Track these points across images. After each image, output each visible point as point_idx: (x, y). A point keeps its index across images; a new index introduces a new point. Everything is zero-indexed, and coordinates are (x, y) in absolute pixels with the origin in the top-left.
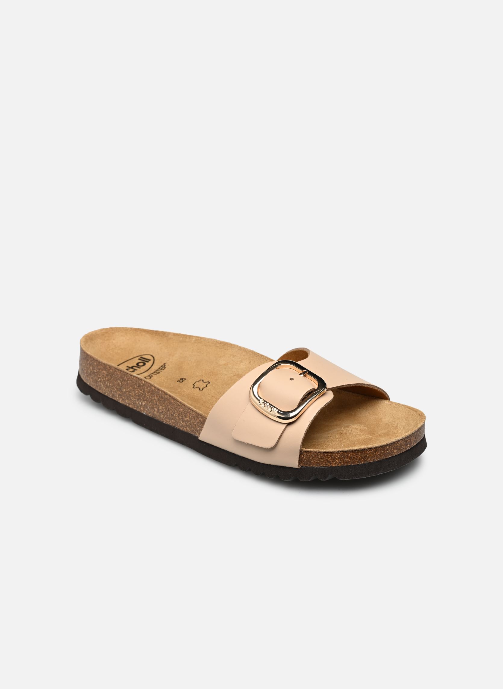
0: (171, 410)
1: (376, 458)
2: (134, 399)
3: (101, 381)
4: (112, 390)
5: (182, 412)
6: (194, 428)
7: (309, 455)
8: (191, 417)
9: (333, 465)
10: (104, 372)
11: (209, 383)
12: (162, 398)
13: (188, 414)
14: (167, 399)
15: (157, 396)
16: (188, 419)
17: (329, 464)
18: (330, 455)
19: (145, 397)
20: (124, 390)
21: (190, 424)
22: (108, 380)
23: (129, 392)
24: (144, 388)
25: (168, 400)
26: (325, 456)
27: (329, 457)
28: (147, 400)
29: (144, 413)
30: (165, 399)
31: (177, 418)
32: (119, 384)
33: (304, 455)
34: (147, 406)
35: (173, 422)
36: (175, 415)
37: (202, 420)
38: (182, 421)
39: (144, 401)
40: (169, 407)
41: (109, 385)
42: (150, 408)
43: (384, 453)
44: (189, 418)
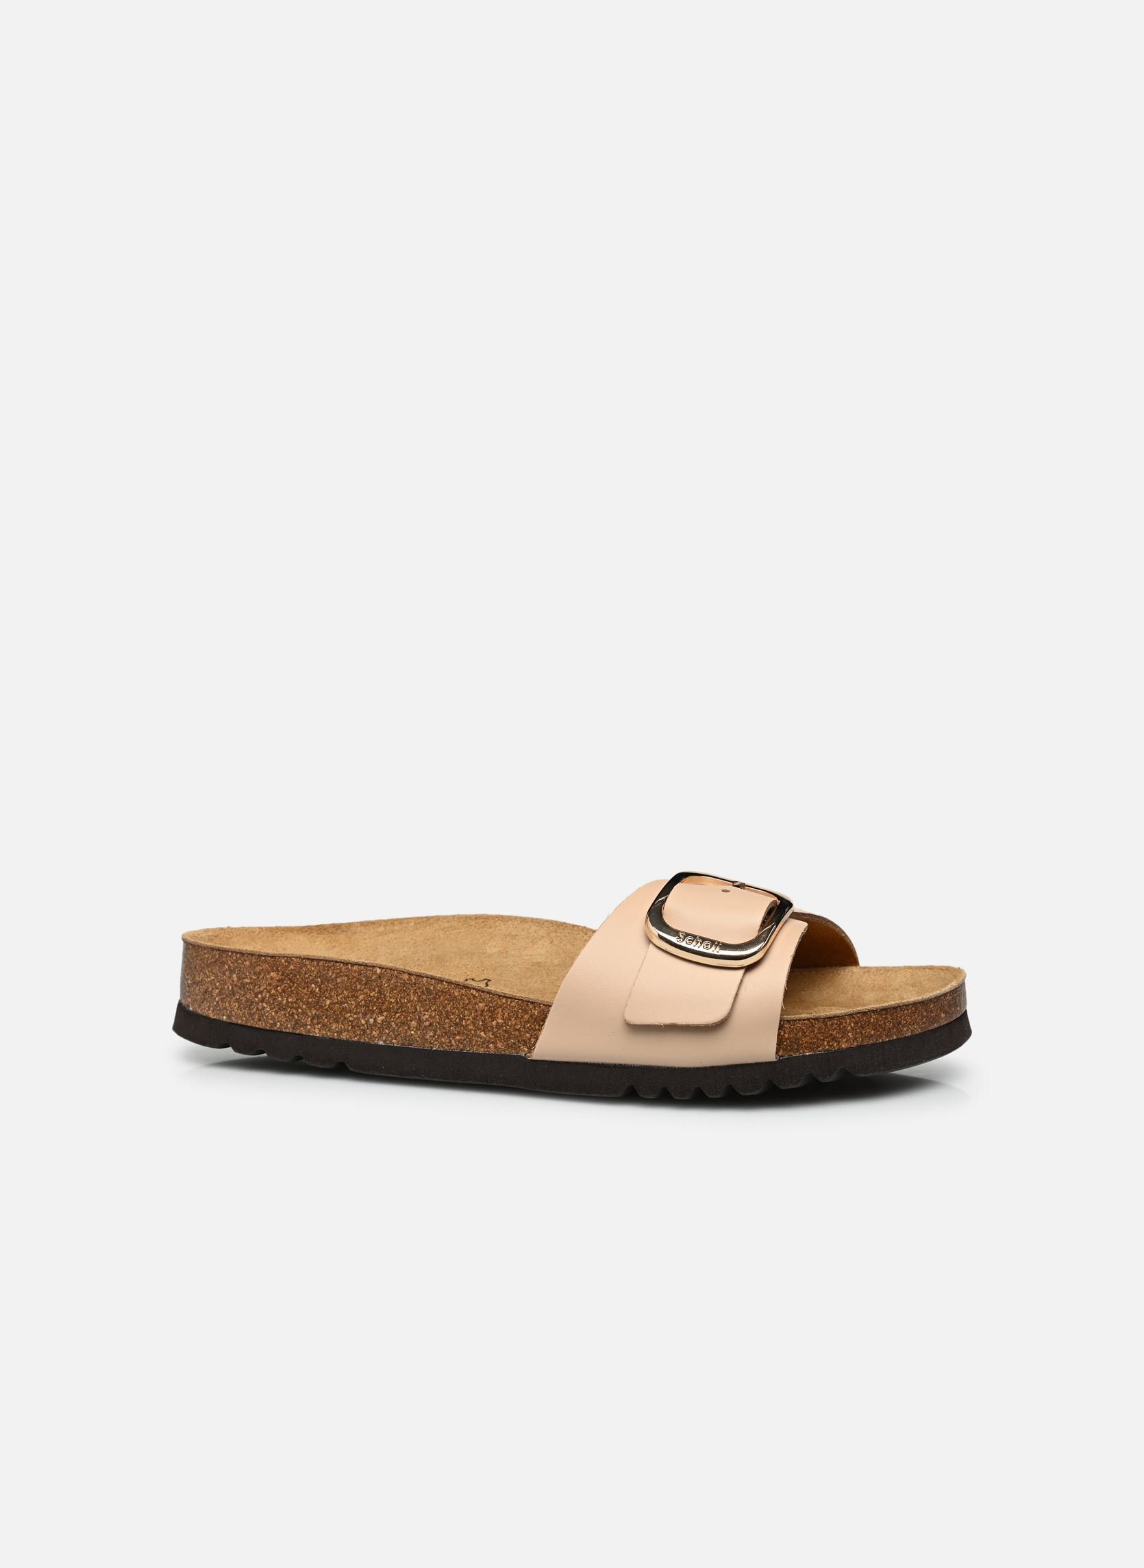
0: (453, 1014)
1: (915, 1027)
2: (355, 1016)
3: (262, 1000)
4: (294, 1011)
5: (483, 1011)
6: (515, 1037)
7: (796, 1029)
8: (506, 1014)
9: (843, 1046)
10: (273, 974)
11: (489, 980)
12: (429, 992)
13: (500, 1010)
14: (442, 992)
15: (415, 992)
16: (500, 1021)
17: (835, 1045)
18: (837, 1024)
19: (383, 1003)
20: (328, 1002)
21: (506, 1031)
22: (283, 991)
23: (342, 1003)
24: (382, 982)
25: (446, 992)
26: (826, 1025)
27: (835, 1029)
28: (388, 1010)
29: (381, 1043)
30: (436, 993)
31: (471, 1027)
32: (312, 992)
33: (785, 1031)
34: (389, 1023)
35: (459, 1041)
36: (464, 1023)
37: (536, 1013)
38: (484, 1031)
39: (381, 1013)
40: (449, 1008)
41: (288, 1002)
42: (397, 1025)
43: (927, 1017)
44: (503, 1019)
